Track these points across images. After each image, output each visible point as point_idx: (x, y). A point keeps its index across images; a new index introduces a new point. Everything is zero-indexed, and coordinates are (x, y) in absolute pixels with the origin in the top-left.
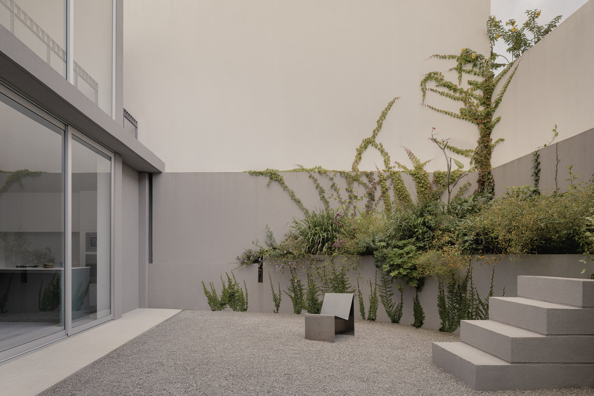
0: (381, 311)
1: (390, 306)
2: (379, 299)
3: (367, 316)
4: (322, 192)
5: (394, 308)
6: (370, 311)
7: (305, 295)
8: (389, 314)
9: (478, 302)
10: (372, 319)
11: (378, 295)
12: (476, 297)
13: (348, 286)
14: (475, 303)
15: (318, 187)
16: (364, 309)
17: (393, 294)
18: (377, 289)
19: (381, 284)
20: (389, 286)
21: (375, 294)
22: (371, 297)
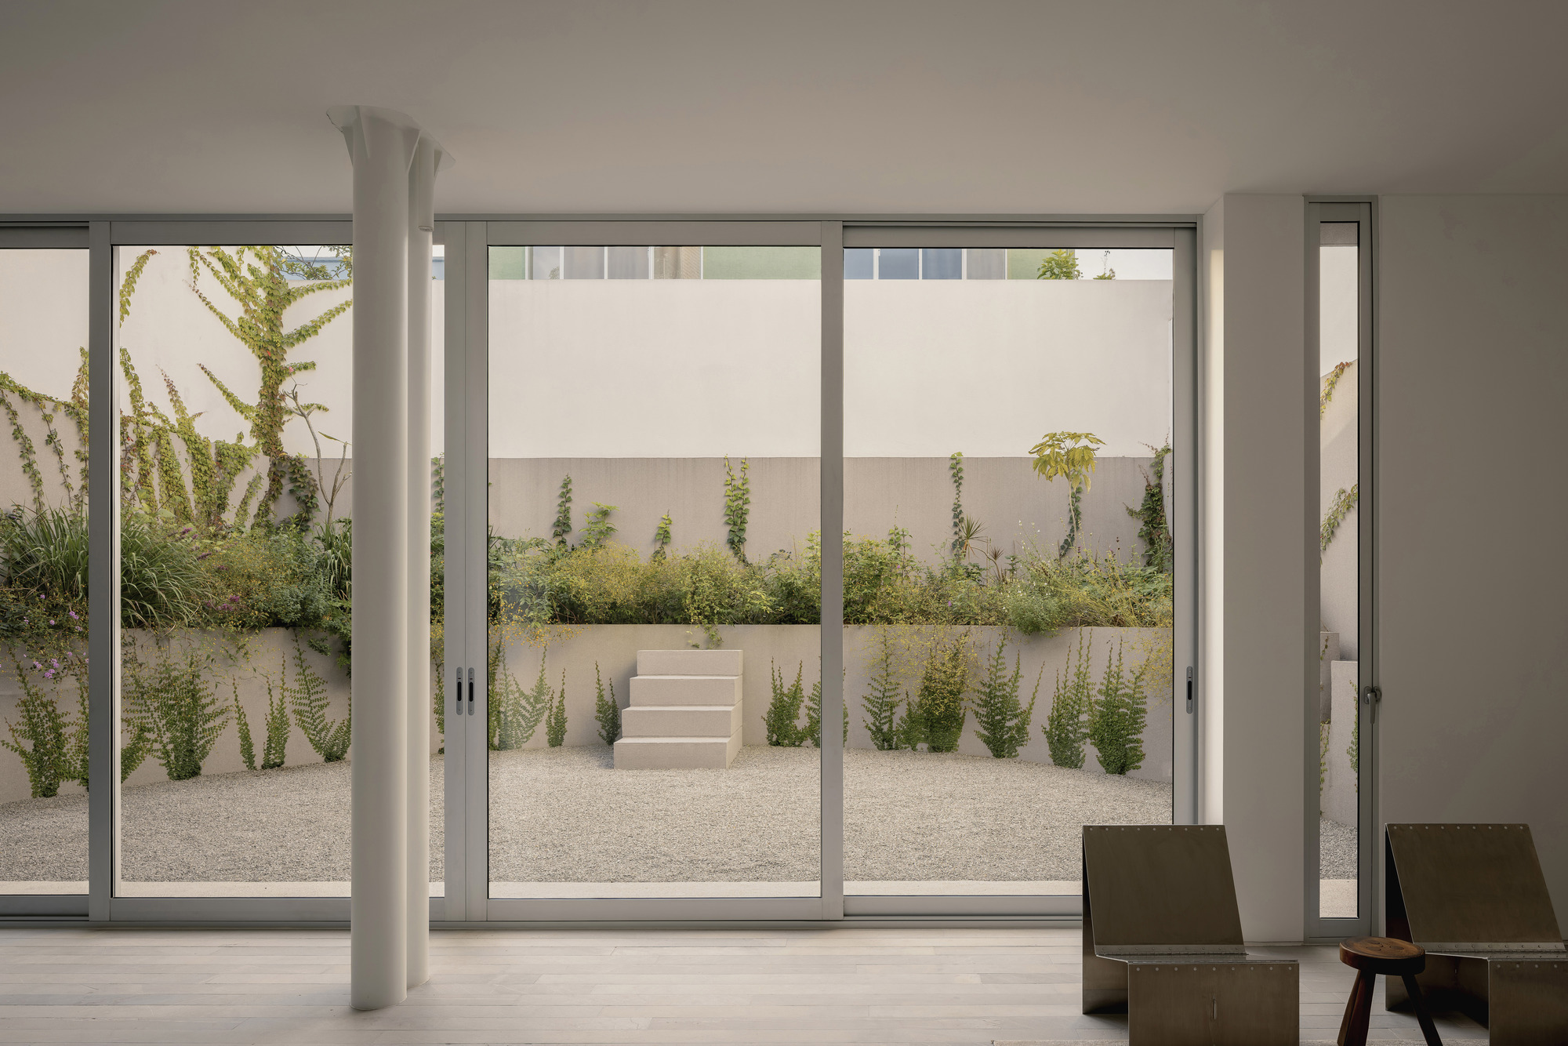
0: (298, 746)
1: (322, 730)
2: (293, 719)
3: (259, 761)
4: (27, 450)
5: (332, 732)
6: (269, 748)
7: (73, 740)
8: (318, 746)
9: (517, 695)
10: (274, 765)
11: (288, 711)
12: (514, 688)
13: (204, 701)
14: (511, 697)
15: (18, 433)
16: (251, 745)
17: (328, 704)
18: (287, 700)
19: (296, 686)
20: (319, 689)
21: (281, 710)
22: (269, 718)
